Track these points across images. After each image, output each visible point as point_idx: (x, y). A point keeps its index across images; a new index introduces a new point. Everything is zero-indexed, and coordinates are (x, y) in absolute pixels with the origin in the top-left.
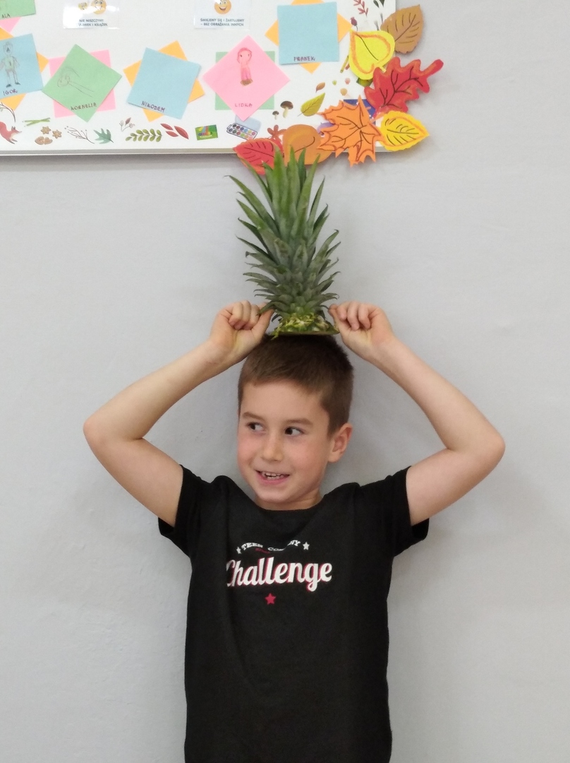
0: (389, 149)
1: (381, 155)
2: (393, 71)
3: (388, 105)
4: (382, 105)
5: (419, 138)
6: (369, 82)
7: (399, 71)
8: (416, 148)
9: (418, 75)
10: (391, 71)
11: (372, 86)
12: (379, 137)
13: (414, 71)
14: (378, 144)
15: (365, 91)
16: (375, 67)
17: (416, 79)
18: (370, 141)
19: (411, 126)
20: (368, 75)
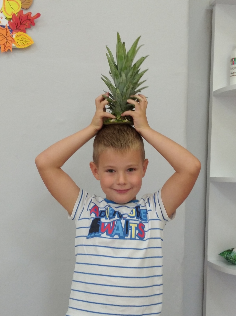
0: (17, 47)
1: (14, 49)
2: (20, 16)
3: (18, 29)
4: (16, 29)
5: (30, 44)
6: (10, 19)
7: (23, 16)
8: (29, 48)
9: (31, 18)
10: (19, 16)
11: (12, 21)
12: (14, 42)
13: (29, 17)
14: (13, 45)
15: (9, 22)
16: (13, 13)
17: (30, 20)
18: (10, 43)
19: (27, 39)
20: (10, 16)
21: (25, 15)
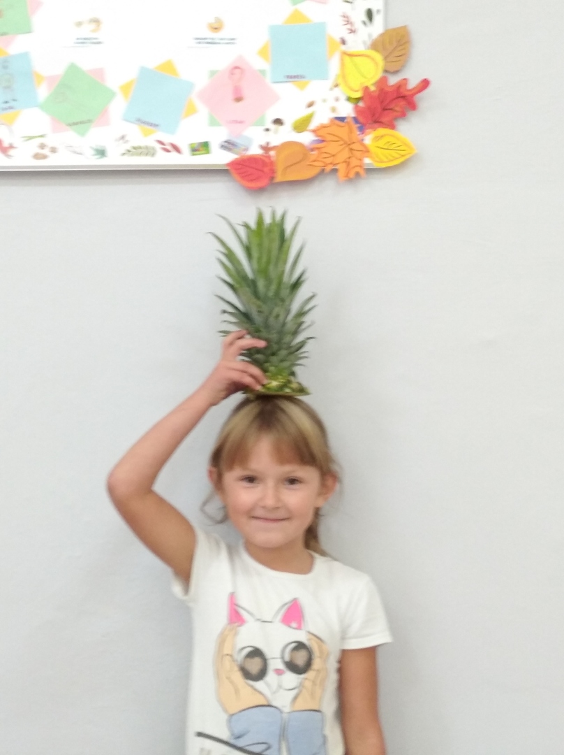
0: (377, 165)
1: (370, 171)
3: (376, 122)
4: (370, 122)
5: (407, 154)
6: (358, 100)
7: (387, 89)
8: (403, 165)
10: (379, 89)
11: (361, 104)
12: (368, 154)
13: (402, 90)
14: (367, 161)
15: (355, 108)
16: (364, 86)
17: (403, 97)
18: (359, 158)
19: (399, 143)
20: (357, 93)
21: (392, 86)
